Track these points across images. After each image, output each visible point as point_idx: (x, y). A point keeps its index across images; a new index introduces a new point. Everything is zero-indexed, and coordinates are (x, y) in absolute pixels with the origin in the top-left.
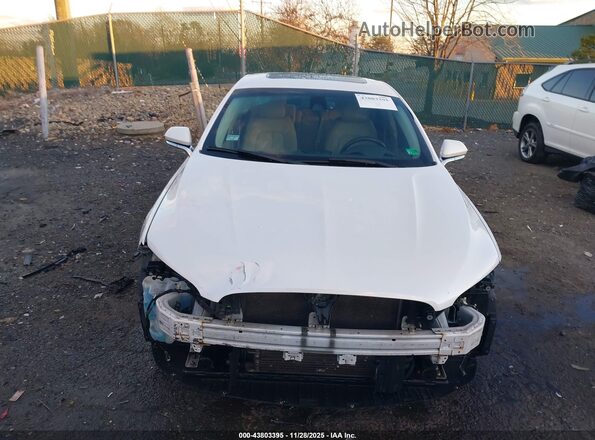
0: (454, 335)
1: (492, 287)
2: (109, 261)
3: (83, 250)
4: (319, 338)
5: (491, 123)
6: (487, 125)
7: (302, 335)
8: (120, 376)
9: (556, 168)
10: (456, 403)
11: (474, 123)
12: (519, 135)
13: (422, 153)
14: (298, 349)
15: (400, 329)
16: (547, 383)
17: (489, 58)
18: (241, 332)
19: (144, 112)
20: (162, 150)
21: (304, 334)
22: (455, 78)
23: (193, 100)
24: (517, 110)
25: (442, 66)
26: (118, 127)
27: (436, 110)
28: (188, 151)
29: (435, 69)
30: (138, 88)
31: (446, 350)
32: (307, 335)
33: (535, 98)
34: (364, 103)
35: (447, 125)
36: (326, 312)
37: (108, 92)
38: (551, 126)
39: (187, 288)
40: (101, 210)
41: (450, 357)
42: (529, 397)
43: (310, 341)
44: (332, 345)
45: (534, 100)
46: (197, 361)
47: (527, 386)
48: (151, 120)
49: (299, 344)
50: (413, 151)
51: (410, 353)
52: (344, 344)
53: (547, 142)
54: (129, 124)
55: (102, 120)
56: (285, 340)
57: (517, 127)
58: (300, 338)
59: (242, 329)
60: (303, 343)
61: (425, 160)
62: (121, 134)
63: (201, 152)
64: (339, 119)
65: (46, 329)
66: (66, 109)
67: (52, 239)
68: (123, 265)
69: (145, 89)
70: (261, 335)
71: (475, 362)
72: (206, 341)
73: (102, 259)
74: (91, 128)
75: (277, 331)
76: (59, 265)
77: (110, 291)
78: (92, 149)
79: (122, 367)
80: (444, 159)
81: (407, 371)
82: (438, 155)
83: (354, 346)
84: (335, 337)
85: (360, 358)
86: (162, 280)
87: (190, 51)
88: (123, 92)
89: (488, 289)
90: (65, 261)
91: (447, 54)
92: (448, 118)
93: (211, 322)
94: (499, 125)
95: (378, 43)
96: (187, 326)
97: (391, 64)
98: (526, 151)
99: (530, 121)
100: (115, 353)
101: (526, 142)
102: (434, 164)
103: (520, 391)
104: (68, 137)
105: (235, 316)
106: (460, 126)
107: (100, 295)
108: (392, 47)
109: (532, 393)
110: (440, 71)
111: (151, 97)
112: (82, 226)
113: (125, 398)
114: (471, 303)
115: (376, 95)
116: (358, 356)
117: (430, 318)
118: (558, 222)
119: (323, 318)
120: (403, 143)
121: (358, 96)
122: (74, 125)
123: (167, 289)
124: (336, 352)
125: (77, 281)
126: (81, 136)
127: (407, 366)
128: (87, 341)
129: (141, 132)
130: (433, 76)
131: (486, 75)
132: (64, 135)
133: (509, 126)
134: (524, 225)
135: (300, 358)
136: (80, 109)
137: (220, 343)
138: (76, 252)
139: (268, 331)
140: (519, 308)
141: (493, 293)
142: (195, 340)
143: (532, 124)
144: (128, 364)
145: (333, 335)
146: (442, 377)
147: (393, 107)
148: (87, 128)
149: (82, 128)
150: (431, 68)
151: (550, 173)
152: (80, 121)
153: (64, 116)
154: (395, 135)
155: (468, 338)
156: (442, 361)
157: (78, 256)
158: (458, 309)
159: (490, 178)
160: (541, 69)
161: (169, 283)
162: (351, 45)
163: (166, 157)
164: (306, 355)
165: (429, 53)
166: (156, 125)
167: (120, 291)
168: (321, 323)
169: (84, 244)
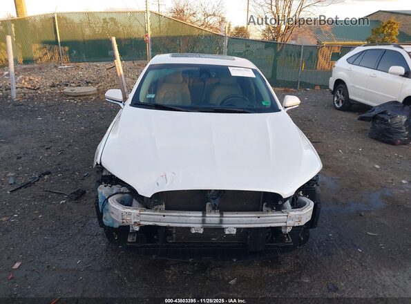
0: (295, 213)
1: (318, 185)
2: (67, 179)
3: (48, 173)
4: (213, 218)
5: (315, 85)
6: (313, 86)
7: (203, 216)
8: (84, 251)
9: (357, 113)
10: (297, 257)
11: (305, 85)
12: (333, 92)
13: (272, 104)
14: (200, 226)
15: (262, 211)
16: (353, 244)
17: (313, 42)
18: (164, 216)
19: (82, 80)
20: (96, 106)
21: (204, 216)
22: (291, 56)
23: (116, 72)
24: (331, 76)
25: (282, 47)
26: (65, 90)
27: (279, 77)
28: (121, 105)
29: (278, 50)
30: (77, 64)
31: (291, 223)
32: (205, 216)
33: (343, 69)
34: (234, 73)
35: (286, 87)
36: (217, 202)
37: (56, 67)
38: (353, 87)
39: (128, 191)
40: (59, 146)
41: (293, 227)
42: (342, 252)
43: (208, 220)
44: (221, 222)
45: (342, 70)
46: (135, 238)
47: (340, 245)
48: (88, 86)
49: (201, 222)
50: (266, 103)
51: (269, 225)
52: (228, 221)
53: (351, 97)
54: (73, 89)
55: (53, 86)
56: (192, 221)
57: (332, 87)
58: (201, 218)
59: (165, 214)
60: (204, 222)
61: (274, 108)
62: (67, 95)
63: (131, 105)
64: (218, 84)
65: (31, 224)
66: (27, 79)
67: (26, 167)
68: (77, 182)
69: (82, 65)
70: (177, 218)
71: (308, 232)
72: (142, 223)
73: (63, 178)
74: (45, 92)
75: (187, 215)
76: (34, 183)
77: (70, 199)
78: (48, 106)
79: (84, 245)
80: (285, 107)
81: (267, 237)
82: (282, 105)
83: (234, 222)
84: (223, 217)
85: (238, 229)
86: (110, 187)
87: (114, 39)
88: (66, 67)
89: (315, 186)
90: (38, 181)
91: (286, 40)
92: (287, 82)
93: (145, 210)
94: (320, 86)
95: (239, 33)
96: (130, 214)
97: (249, 46)
98: (338, 103)
99: (340, 83)
100: (79, 236)
101: (338, 97)
102: (280, 110)
103: (336, 249)
104: (30, 98)
105: (159, 207)
106: (296, 88)
107: (64, 201)
108: (248, 35)
109: (343, 250)
110: (281, 50)
111: (87, 70)
112: (47, 158)
113: (89, 263)
114: (305, 195)
115: (242, 68)
116: (237, 229)
117: (280, 203)
118: (358, 148)
119: (215, 205)
120: (260, 98)
121: (230, 69)
122: (34, 89)
123: (114, 192)
124: (224, 226)
125: (48, 193)
126: (39, 97)
127: (267, 234)
128: (59, 230)
129: (81, 94)
130: (277, 54)
131: (311, 53)
132: (27, 96)
133: (327, 87)
134: (338, 150)
135: (201, 231)
136: (36, 79)
137: (151, 224)
138: (44, 175)
139: (181, 214)
140: (335, 201)
141: (318, 190)
142: (135, 223)
143: (341, 85)
144: (88, 243)
145: (222, 216)
146: (289, 241)
147: (253, 75)
148: (43, 92)
149: (39, 92)
150: (275, 49)
151: (353, 117)
152: (38, 87)
153: (26, 84)
154: (254, 93)
155: (304, 215)
156: (289, 230)
157: (46, 177)
158: (297, 199)
159: (316, 120)
160: (346, 49)
161: (116, 188)
162: (222, 34)
163: (100, 111)
164: (205, 229)
165: (274, 39)
166: (91, 89)
167: (77, 198)
168: (214, 208)
169: (48, 169)
